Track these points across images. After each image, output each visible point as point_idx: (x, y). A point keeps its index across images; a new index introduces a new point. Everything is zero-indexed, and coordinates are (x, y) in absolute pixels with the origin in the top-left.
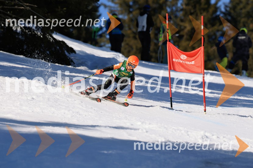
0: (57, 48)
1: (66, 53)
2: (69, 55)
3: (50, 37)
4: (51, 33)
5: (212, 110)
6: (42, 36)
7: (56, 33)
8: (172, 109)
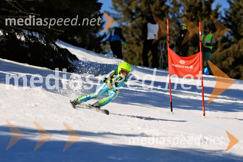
0: (60, 56)
1: (70, 60)
2: (72, 62)
3: (53, 45)
4: (54, 41)
5: (211, 114)
6: (45, 45)
7: (59, 41)
8: (173, 113)
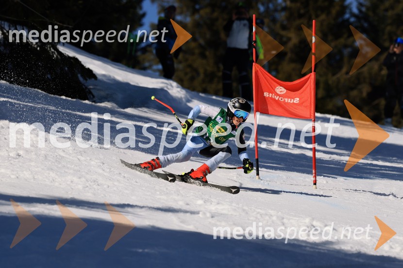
0: (65, 70)
1: (81, 79)
2: (85, 81)
3: (53, 50)
4: (55, 43)
5: (327, 182)
6: (38, 49)
7: (64, 44)
8: (259, 178)
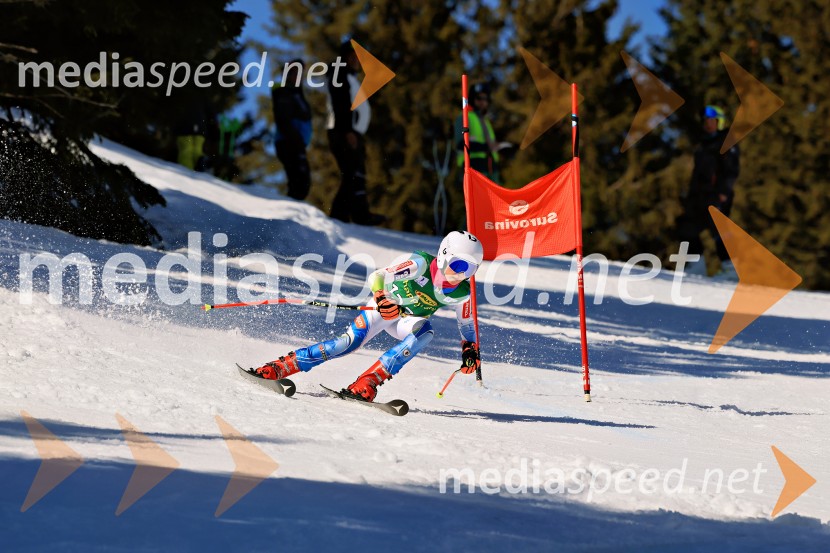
0: (104, 189)
1: (135, 205)
2: (143, 209)
3: (81, 153)
4: (84, 138)
5: (611, 389)
6: (53, 151)
7: (101, 140)
8: (482, 384)
